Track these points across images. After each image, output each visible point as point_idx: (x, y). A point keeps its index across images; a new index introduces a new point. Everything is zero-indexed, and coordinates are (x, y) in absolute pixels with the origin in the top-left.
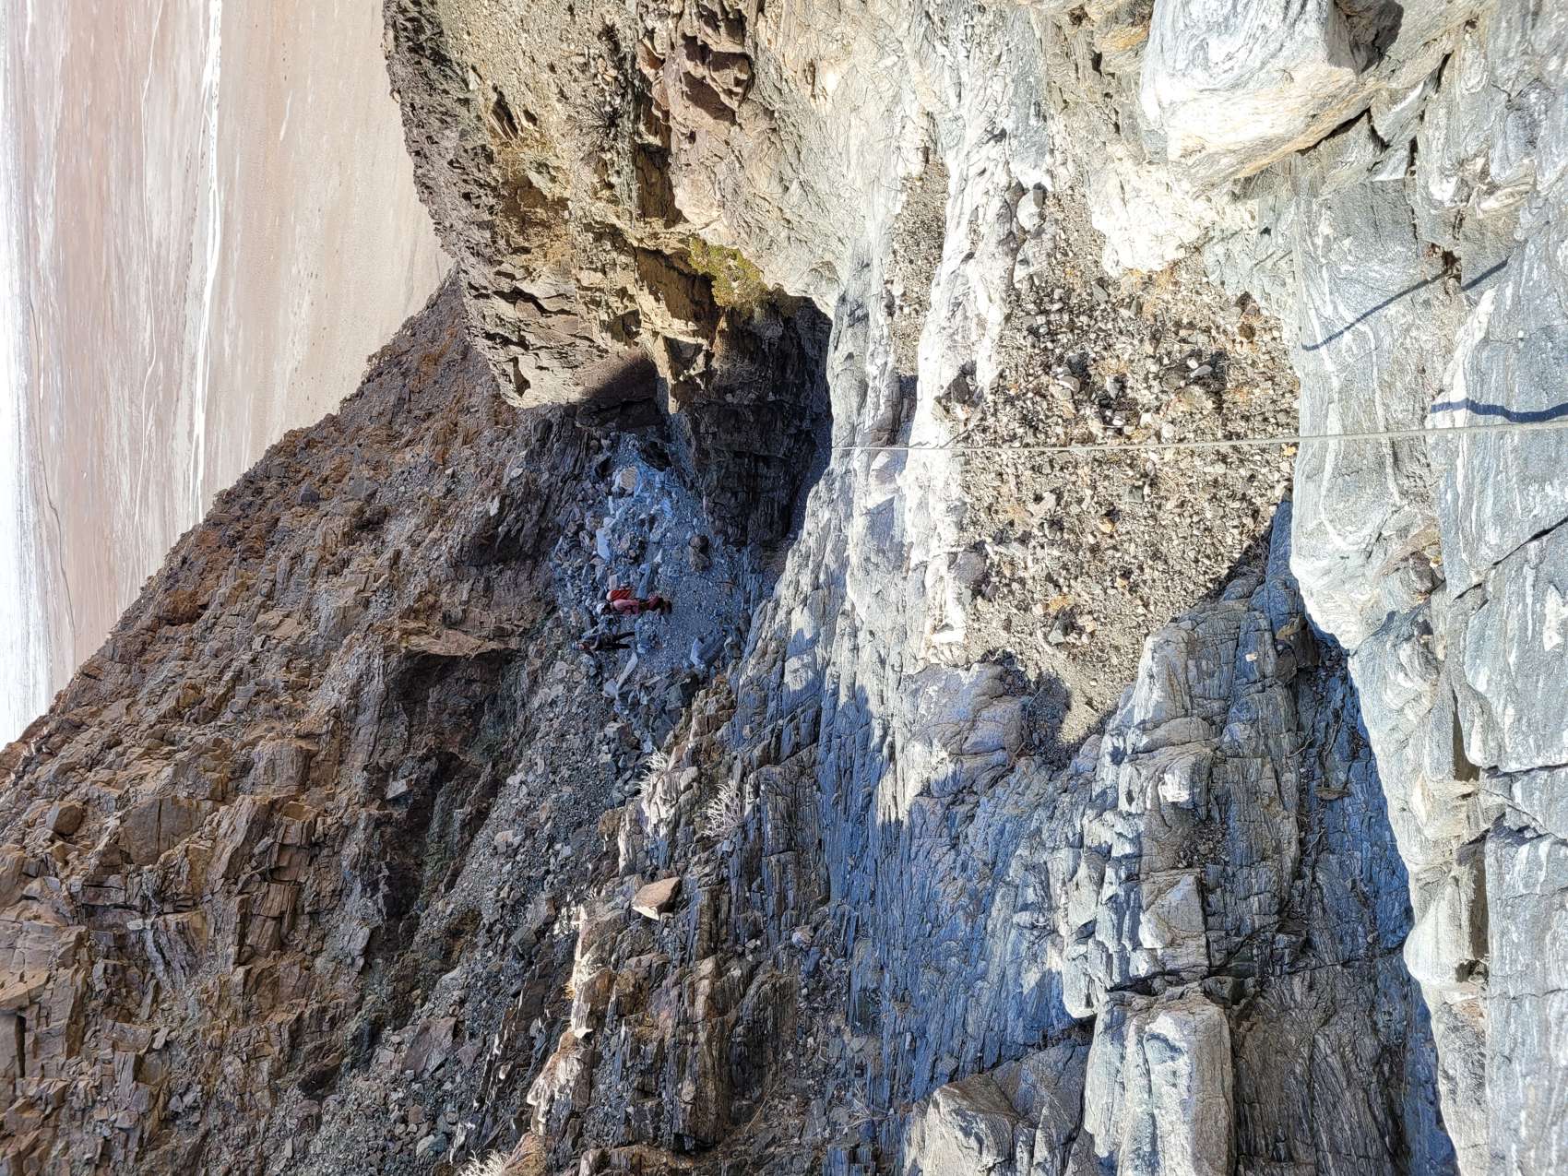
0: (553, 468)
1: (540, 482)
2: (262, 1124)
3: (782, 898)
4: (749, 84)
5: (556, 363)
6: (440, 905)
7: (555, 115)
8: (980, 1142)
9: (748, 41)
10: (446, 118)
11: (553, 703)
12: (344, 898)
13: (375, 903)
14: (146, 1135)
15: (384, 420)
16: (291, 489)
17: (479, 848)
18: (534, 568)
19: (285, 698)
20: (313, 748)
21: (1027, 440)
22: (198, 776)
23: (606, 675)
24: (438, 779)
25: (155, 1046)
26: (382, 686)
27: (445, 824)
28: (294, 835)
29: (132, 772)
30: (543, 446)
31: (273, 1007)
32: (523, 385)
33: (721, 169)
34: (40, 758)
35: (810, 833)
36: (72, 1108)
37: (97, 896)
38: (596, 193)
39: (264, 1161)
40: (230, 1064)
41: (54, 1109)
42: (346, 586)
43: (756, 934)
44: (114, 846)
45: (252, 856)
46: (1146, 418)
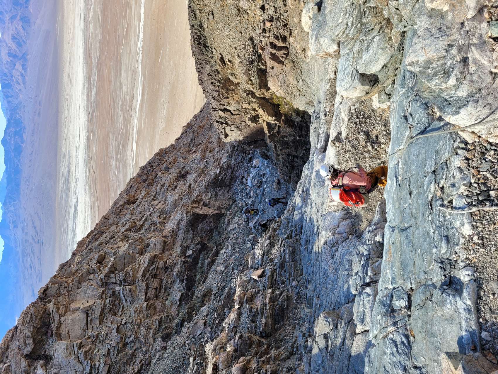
0: (235, 159)
1: (232, 163)
2: (151, 348)
3: (290, 274)
4: (287, 55)
5: (236, 129)
6: (201, 287)
7: (237, 61)
8: (329, 323)
9: (287, 43)
10: (207, 63)
11: (234, 229)
12: (174, 284)
13: (183, 286)
14: (119, 348)
15: (187, 145)
16: (161, 166)
17: (212, 272)
18: (229, 189)
19: (159, 226)
20: (166, 240)
21: (353, 152)
22: (135, 247)
23: (250, 221)
24: (201, 250)
25: (122, 323)
26: (185, 223)
27: (203, 263)
28: (161, 265)
29: (118, 245)
30: (232, 153)
31: (154, 314)
32: (226, 136)
33: (281, 76)
34: (93, 241)
35: (298, 257)
36: (100, 339)
37: (108, 280)
38: (247, 82)
39: (151, 359)
40: (142, 330)
41: (95, 339)
42: (176, 194)
43: (283, 283)
44: (112, 266)
45: (149, 270)
46: (383, 146)
